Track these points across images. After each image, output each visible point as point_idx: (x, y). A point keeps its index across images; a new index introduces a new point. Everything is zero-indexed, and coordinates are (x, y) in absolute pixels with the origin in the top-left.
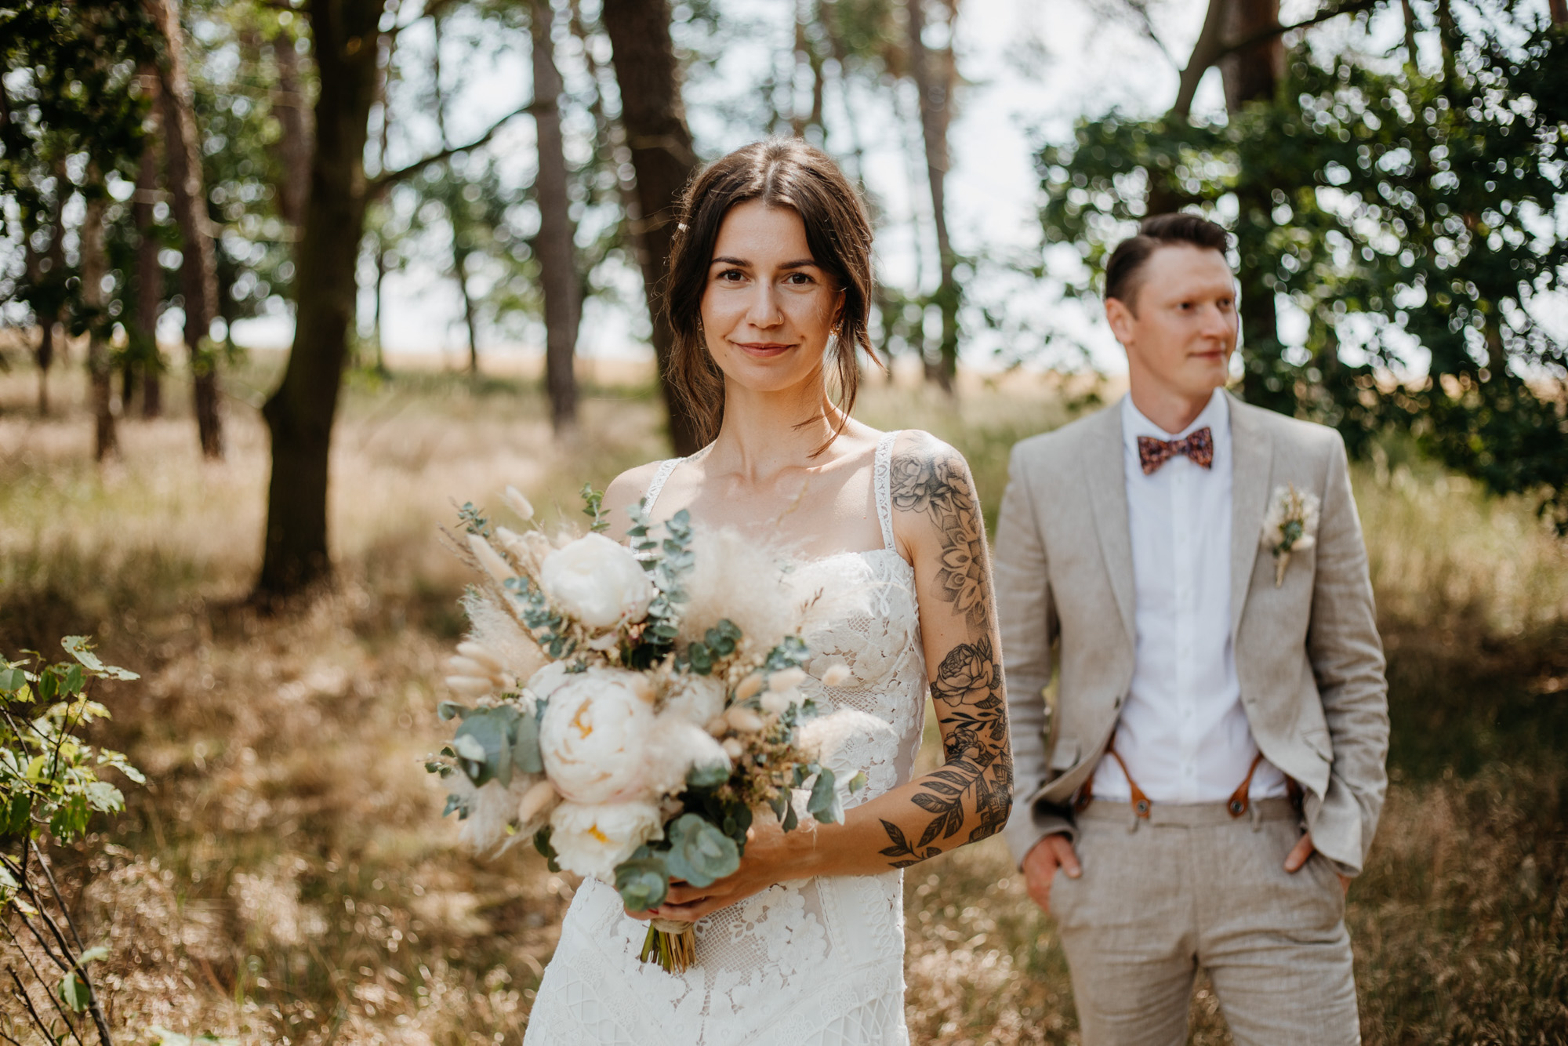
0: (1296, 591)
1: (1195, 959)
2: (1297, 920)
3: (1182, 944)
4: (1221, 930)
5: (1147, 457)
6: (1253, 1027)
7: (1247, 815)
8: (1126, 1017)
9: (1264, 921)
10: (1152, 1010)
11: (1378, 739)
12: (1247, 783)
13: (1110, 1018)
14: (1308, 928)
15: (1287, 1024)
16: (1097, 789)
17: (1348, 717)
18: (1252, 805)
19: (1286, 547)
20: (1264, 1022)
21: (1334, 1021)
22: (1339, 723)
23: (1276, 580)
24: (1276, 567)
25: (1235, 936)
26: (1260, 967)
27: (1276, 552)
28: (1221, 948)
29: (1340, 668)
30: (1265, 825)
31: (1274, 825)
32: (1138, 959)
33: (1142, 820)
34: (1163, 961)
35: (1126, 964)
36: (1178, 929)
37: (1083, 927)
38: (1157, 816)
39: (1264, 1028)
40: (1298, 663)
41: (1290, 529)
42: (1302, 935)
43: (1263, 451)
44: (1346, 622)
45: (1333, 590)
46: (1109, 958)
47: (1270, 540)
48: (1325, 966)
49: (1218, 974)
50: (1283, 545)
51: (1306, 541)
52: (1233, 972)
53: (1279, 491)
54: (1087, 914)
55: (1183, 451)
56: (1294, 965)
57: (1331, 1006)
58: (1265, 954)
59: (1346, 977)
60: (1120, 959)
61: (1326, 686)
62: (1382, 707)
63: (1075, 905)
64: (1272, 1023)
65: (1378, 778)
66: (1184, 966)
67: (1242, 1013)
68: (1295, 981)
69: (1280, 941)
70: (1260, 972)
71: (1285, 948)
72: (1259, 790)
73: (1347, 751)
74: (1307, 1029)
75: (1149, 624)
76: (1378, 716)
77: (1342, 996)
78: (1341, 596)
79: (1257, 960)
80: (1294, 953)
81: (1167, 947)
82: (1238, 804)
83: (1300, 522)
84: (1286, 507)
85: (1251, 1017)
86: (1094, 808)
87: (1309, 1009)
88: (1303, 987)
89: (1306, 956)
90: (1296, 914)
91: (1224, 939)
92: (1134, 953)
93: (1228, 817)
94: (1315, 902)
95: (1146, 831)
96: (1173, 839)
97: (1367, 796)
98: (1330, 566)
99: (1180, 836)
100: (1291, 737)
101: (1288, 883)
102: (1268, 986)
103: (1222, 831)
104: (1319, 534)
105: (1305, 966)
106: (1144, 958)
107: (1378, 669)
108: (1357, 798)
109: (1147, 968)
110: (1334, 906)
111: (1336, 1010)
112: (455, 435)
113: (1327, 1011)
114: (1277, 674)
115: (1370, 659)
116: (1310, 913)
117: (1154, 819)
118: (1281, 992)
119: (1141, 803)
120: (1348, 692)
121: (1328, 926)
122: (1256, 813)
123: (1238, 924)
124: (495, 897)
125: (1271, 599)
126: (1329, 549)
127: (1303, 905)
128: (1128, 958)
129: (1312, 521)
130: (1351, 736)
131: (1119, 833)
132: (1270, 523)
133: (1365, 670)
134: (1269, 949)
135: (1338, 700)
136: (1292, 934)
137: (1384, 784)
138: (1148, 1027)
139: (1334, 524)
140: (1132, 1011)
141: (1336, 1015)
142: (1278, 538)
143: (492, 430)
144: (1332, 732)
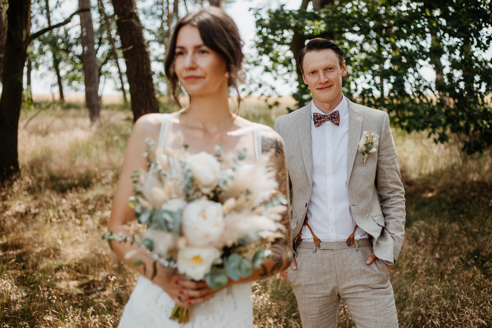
0: (371, 167)
1: (339, 295)
2: (372, 281)
3: (333, 290)
4: (346, 285)
5: (317, 121)
6: (360, 319)
7: (354, 245)
8: (315, 316)
9: (360, 282)
10: (324, 314)
11: (401, 217)
12: (353, 234)
13: (309, 316)
14: (376, 284)
15: (371, 318)
16: (302, 237)
17: (391, 209)
18: (355, 242)
19: (367, 152)
20: (363, 317)
21: (387, 315)
22: (387, 212)
23: (364, 163)
24: (364, 158)
25: (351, 287)
26: (361, 298)
27: (363, 154)
28: (346, 292)
29: (388, 193)
30: (360, 249)
31: (363, 248)
32: (318, 296)
33: (317, 248)
34: (327, 297)
35: (314, 298)
36: (332, 285)
37: (299, 285)
38: (323, 246)
39: (364, 319)
40: (371, 192)
41: (368, 145)
42: (374, 286)
43: (360, 119)
44: (390, 178)
45: (384, 167)
46: (308, 296)
47: (361, 149)
48: (383, 296)
49: (348, 300)
50: (366, 151)
51: (374, 150)
52: (352, 300)
53: (365, 133)
54: (300, 281)
55: (329, 119)
56: (372, 297)
57: (386, 310)
58: (362, 293)
59: (392, 299)
60: (312, 296)
61: (382, 200)
62: (403, 206)
63: (296, 278)
64: (366, 317)
65: (402, 231)
66: (335, 298)
67: (356, 314)
68: (373, 302)
69: (367, 289)
70: (361, 300)
71: (369, 291)
72: (357, 237)
73: (391, 222)
74: (378, 319)
75: (317, 179)
76: (402, 209)
77: (390, 307)
78: (387, 169)
79: (359, 296)
80: (372, 293)
81: (328, 292)
82: (350, 242)
83: (372, 143)
84: (367, 138)
85: (359, 316)
86: (302, 245)
87: (378, 312)
88: (376, 304)
89: (376, 294)
90: (372, 279)
91: (347, 288)
92: (316, 294)
93: (347, 247)
94: (379, 275)
95: (319, 251)
96: (328, 254)
97: (396, 237)
98: (383, 159)
99: (331, 253)
100: (368, 218)
101: (367, 269)
102: (364, 304)
103: (345, 251)
104: (379, 147)
105: (376, 297)
106: (320, 296)
107: (402, 193)
108: (392, 237)
109: (321, 299)
110: (385, 275)
111: (388, 311)
112: (58, 123)
113: (385, 312)
114: (363, 196)
115: (399, 190)
116: (377, 278)
117: (321, 248)
118: (368, 306)
119: (317, 241)
120: (391, 201)
121: (384, 282)
122: (357, 245)
123: (352, 283)
124: (85, 281)
125: (361, 170)
126: (383, 153)
127: (374, 275)
128: (315, 296)
129: (376, 143)
130: (392, 216)
131: (310, 252)
132: (362, 143)
133: (397, 193)
134: (363, 292)
135: (387, 205)
136: (370, 286)
137: (404, 233)
138: (323, 319)
139: (385, 144)
140: (317, 314)
141: (388, 313)
142: (364, 149)
143: (70, 121)
144: (385, 215)
